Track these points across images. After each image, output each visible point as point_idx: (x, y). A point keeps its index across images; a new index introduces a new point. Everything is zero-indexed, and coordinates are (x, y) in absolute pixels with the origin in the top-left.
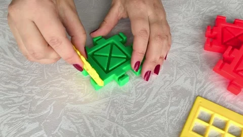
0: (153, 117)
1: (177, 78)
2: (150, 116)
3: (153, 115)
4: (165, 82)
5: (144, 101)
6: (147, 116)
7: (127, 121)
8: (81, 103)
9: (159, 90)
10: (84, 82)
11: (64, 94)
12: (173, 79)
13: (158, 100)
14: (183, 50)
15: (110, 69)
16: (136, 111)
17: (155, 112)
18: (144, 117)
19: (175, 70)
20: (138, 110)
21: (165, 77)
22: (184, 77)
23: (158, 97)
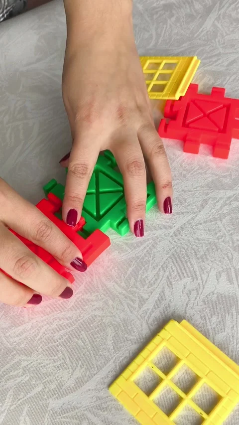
1: (205, 279)
8: (71, 390)
10: (59, 348)
11: (35, 385)
12: (199, 284)
14: (194, 222)
15: (102, 213)
19: (196, 266)
22: (213, 273)
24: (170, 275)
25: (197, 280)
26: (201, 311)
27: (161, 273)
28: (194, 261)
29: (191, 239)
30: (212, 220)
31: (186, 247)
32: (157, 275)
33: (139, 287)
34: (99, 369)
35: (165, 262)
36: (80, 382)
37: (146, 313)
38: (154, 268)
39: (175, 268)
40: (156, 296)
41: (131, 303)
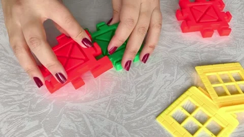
1: (178, 78)
2: (150, 115)
3: (153, 114)
4: (165, 82)
5: (144, 100)
6: (147, 115)
7: (127, 120)
8: (81, 102)
9: (160, 89)
12: (173, 79)
13: (158, 100)
16: (136, 111)
18: (144, 116)
19: (176, 70)
20: (138, 109)
21: (166, 76)
22: (184, 77)
23: (159, 96)
24: (159, 69)
25: (174, 76)
26: (169, 92)
27: (155, 67)
28: (176, 68)
29: (180, 57)
30: (195, 52)
31: (174, 59)
32: (153, 67)
33: (140, 68)
34: (100, 98)
35: (159, 62)
36: (87, 100)
37: (137, 82)
38: (152, 63)
39: (163, 67)
40: (147, 76)
41: (132, 75)
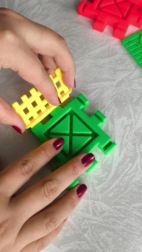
0: (127, 178)
1: (137, 118)
2: (123, 177)
3: (126, 175)
4: (125, 129)
5: (110, 161)
6: (120, 178)
7: (101, 192)
9: (122, 141)
12: (132, 122)
13: (125, 155)
14: (131, 77)
16: (107, 177)
17: (127, 170)
18: (117, 181)
19: (131, 109)
20: (108, 175)
21: (123, 121)
23: (124, 150)
24: (112, 114)
25: (131, 118)
26: (133, 140)
28: (130, 105)
29: (128, 89)
31: (125, 95)
35: (110, 105)
39: (116, 110)
